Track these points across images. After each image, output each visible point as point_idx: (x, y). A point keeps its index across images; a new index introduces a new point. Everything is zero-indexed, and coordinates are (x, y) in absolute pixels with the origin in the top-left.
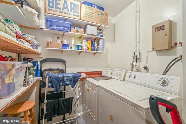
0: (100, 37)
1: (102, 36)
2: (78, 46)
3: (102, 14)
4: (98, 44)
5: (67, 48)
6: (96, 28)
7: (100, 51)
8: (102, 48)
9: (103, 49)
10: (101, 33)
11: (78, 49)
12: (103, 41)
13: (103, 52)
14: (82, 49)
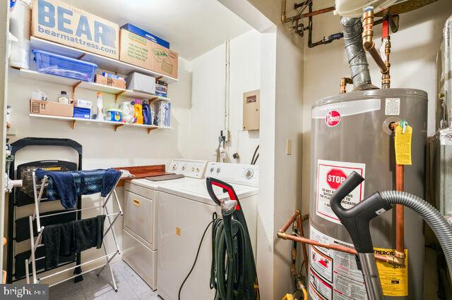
0: (160, 97)
1: (164, 95)
2: (113, 113)
3: (164, 54)
4: (157, 111)
5: (86, 116)
6: (153, 79)
7: (161, 125)
8: (166, 119)
9: (167, 121)
10: (164, 90)
11: (113, 119)
12: (167, 105)
13: (166, 127)
14: (121, 120)
